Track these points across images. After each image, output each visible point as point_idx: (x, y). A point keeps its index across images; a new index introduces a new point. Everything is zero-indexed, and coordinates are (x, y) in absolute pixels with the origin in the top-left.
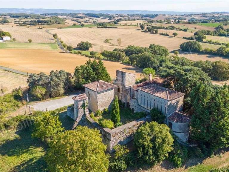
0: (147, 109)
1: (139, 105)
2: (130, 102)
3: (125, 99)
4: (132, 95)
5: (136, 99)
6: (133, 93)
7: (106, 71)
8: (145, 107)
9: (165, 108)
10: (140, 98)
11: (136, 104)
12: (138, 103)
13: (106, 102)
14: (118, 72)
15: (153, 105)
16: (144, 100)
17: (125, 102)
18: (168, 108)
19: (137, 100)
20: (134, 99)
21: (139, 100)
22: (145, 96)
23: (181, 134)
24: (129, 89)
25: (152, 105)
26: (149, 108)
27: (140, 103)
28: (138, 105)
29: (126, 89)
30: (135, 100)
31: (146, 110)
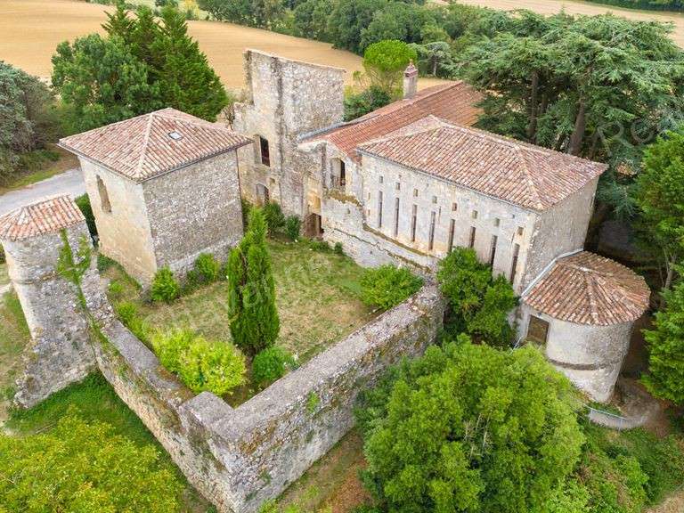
0: (415, 251)
1: (372, 231)
2: (323, 215)
3: (297, 199)
4: (332, 177)
5: (352, 199)
6: (337, 172)
7: (201, 60)
8: (401, 239)
9: (512, 250)
10: (377, 195)
11: (353, 226)
12: (364, 217)
13: (201, 224)
14: (254, 60)
15: (447, 231)
16: (398, 204)
17: (297, 211)
18: (529, 252)
19: (360, 206)
20: (343, 199)
21: (371, 206)
22: (403, 185)
23: (592, 373)
24: (315, 151)
25: (442, 229)
26: (423, 244)
27: (372, 221)
28: (366, 227)
29: (301, 152)
30: (350, 205)
31: (406, 254)
